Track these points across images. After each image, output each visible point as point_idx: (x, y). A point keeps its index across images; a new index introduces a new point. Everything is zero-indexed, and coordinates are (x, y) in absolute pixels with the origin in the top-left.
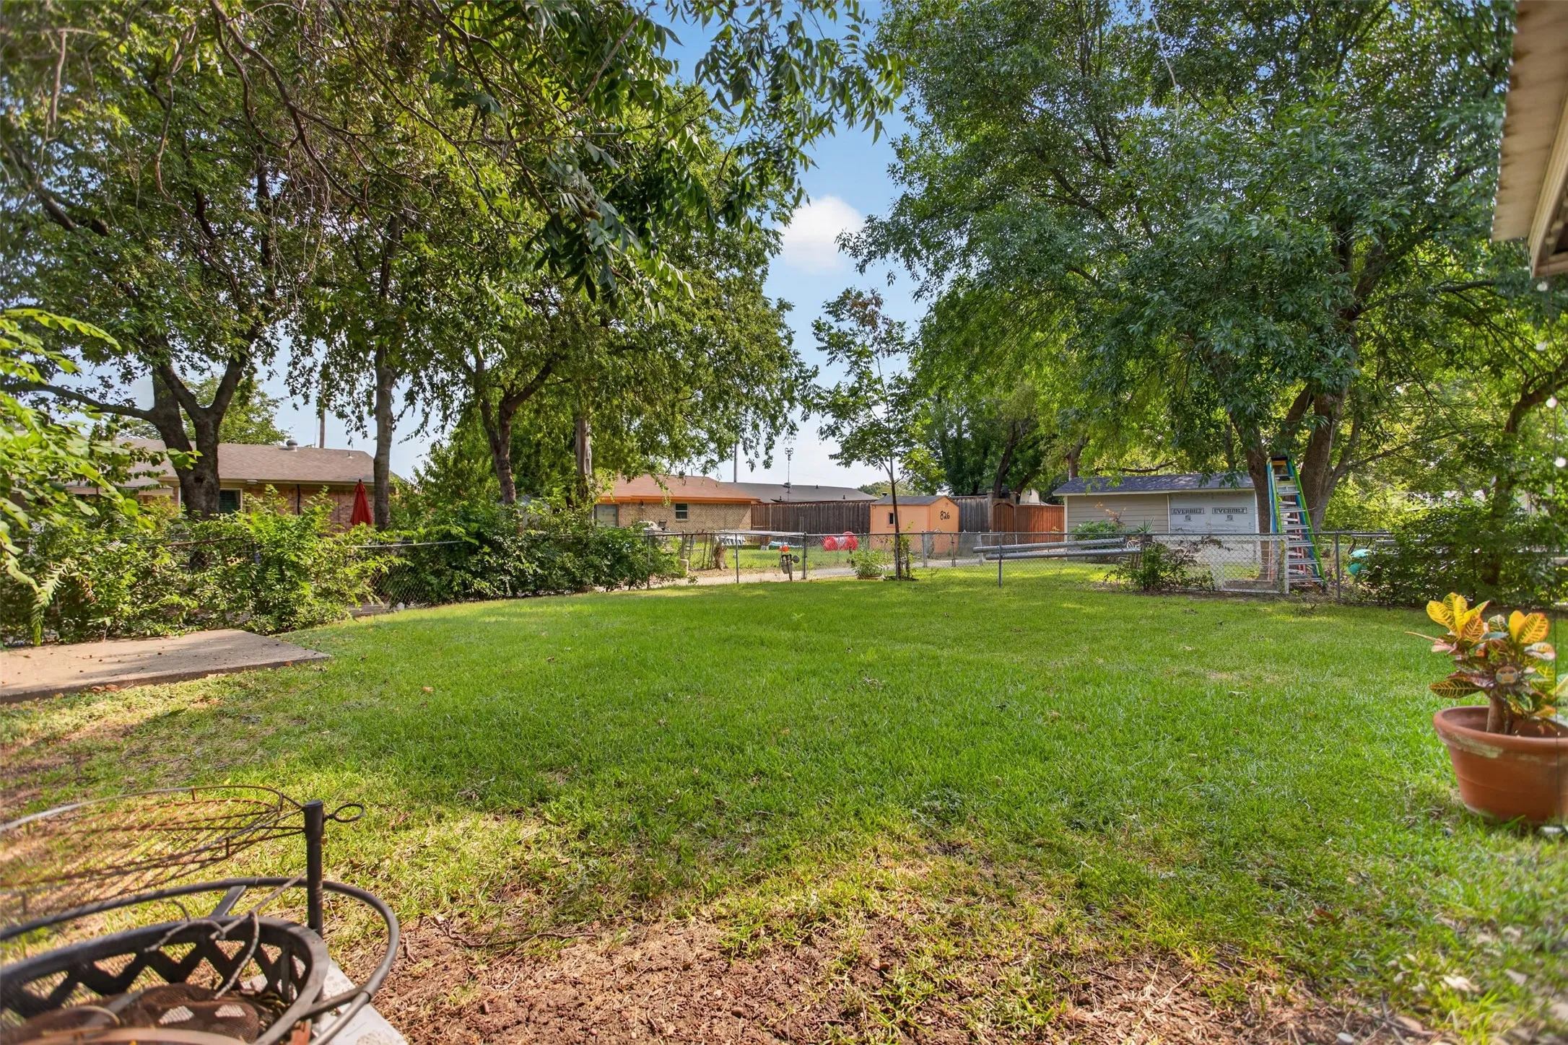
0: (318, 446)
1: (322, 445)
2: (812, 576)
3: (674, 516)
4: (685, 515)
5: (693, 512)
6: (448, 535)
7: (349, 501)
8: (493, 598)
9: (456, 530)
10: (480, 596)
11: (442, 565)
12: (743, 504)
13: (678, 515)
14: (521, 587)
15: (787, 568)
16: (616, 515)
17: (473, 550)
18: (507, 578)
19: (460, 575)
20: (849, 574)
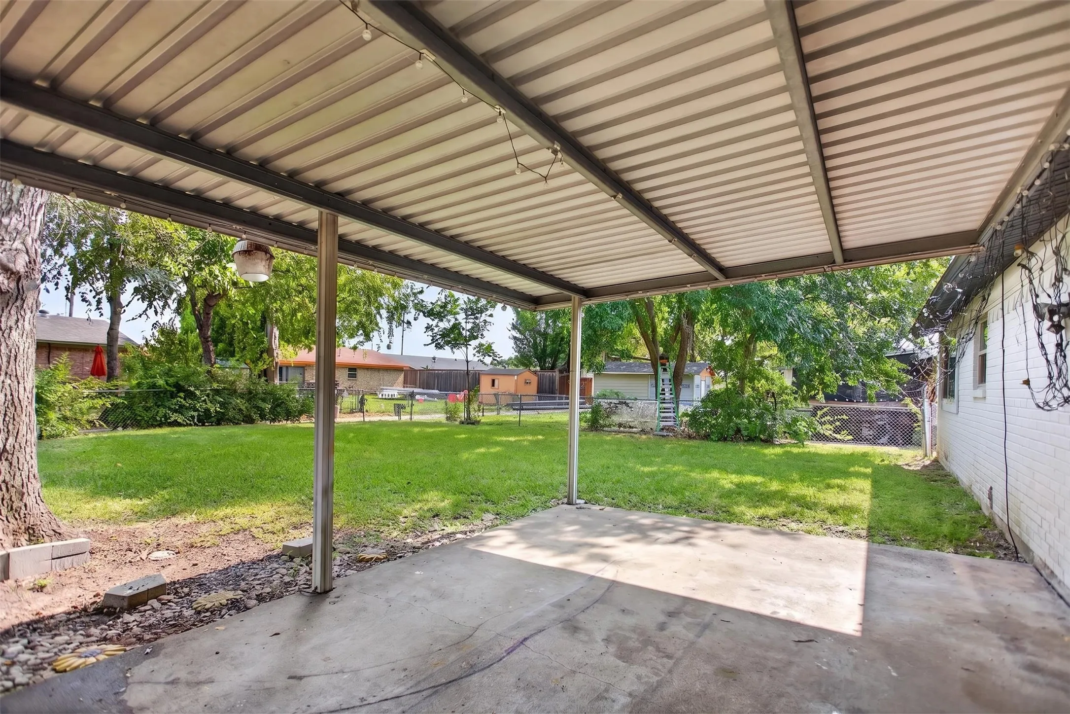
0: (68, 315)
1: (71, 315)
2: (416, 418)
3: (347, 377)
4: (354, 376)
5: (360, 374)
6: (154, 386)
7: (90, 358)
8: (184, 426)
9: (161, 382)
10: (176, 424)
11: (150, 403)
12: (398, 369)
13: (350, 376)
14: (205, 419)
15: (398, 413)
16: (303, 374)
17: (173, 396)
18: (196, 414)
19: (162, 411)
20: (441, 417)
